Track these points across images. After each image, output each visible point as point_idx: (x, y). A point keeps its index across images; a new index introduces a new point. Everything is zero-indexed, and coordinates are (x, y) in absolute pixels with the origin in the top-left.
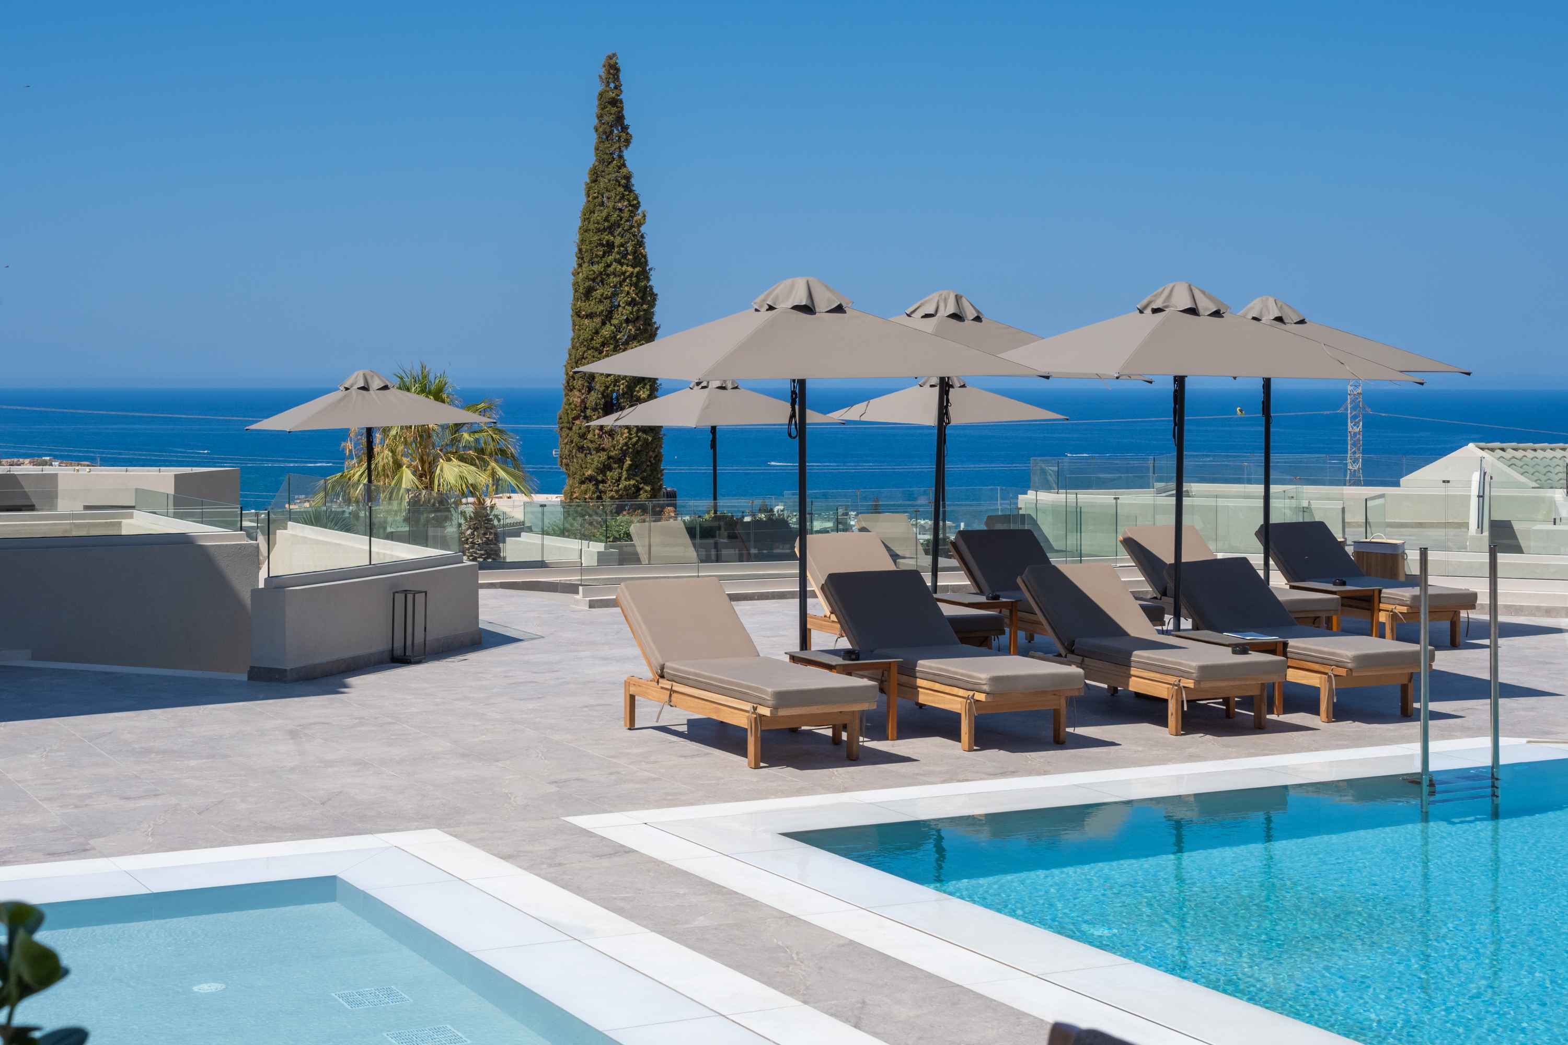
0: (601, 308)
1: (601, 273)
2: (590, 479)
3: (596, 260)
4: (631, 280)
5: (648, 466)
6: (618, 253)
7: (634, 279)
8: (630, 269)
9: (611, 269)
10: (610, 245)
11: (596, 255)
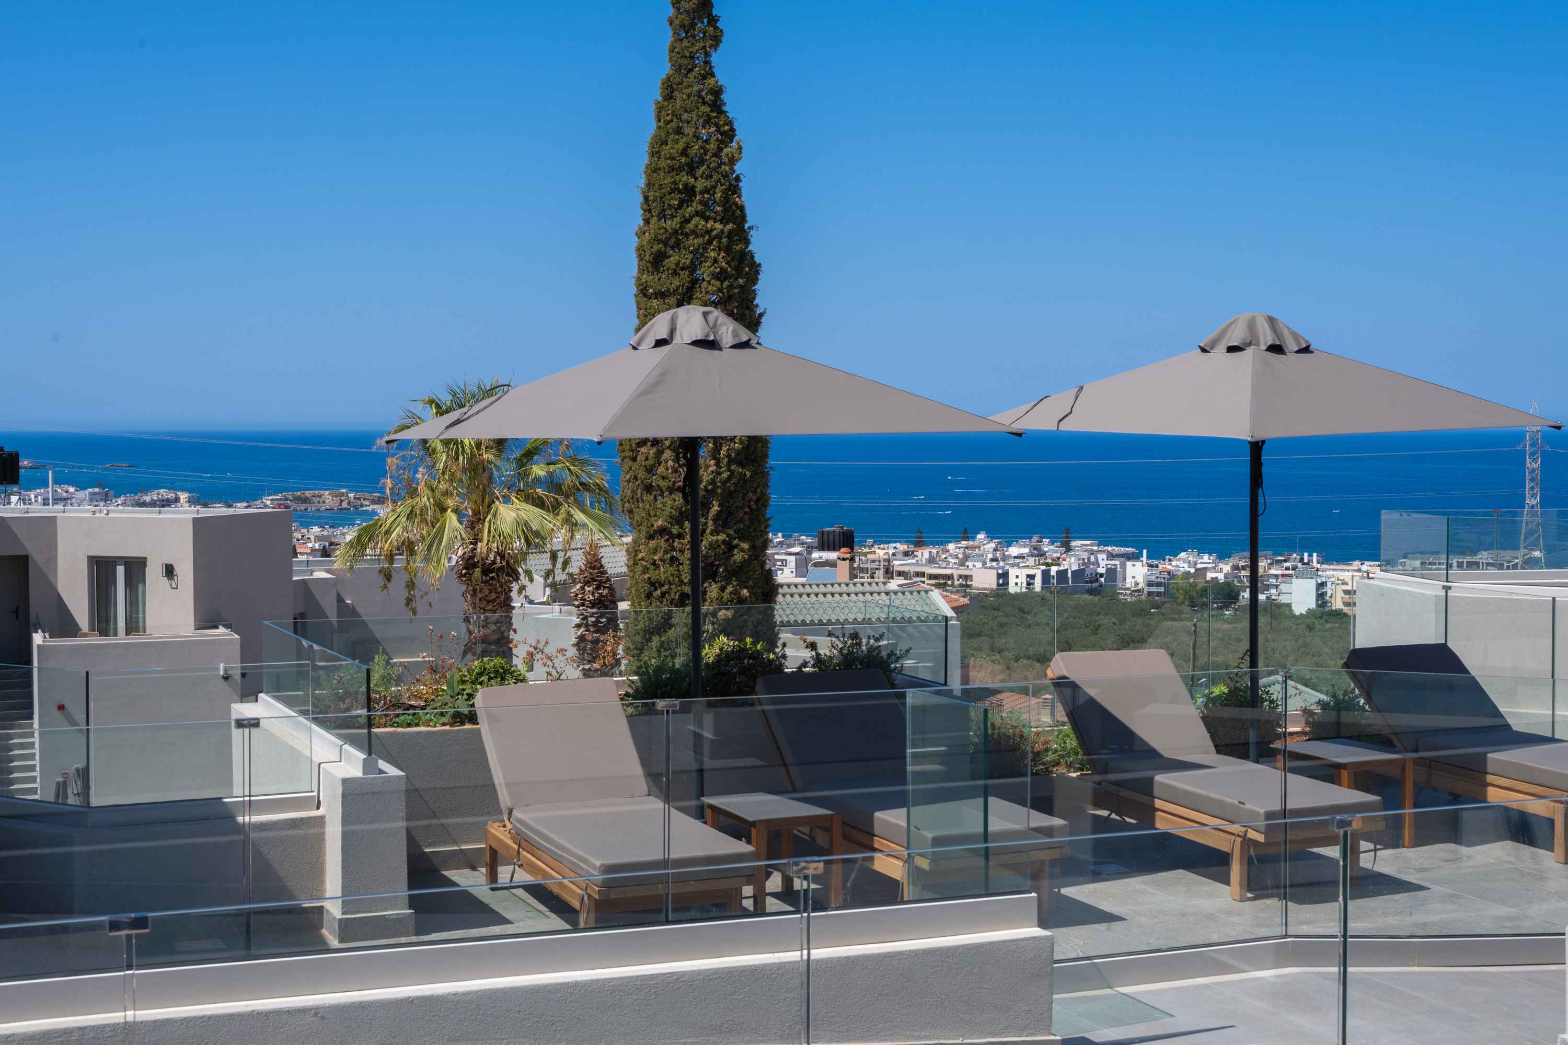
0: (676, 282)
1: (676, 232)
2: (662, 531)
3: (668, 212)
4: (720, 242)
5: (745, 513)
6: (701, 202)
7: (724, 240)
8: (718, 226)
9: (691, 226)
10: (690, 191)
11: (669, 205)
